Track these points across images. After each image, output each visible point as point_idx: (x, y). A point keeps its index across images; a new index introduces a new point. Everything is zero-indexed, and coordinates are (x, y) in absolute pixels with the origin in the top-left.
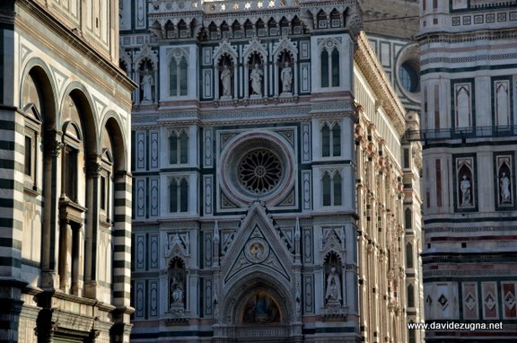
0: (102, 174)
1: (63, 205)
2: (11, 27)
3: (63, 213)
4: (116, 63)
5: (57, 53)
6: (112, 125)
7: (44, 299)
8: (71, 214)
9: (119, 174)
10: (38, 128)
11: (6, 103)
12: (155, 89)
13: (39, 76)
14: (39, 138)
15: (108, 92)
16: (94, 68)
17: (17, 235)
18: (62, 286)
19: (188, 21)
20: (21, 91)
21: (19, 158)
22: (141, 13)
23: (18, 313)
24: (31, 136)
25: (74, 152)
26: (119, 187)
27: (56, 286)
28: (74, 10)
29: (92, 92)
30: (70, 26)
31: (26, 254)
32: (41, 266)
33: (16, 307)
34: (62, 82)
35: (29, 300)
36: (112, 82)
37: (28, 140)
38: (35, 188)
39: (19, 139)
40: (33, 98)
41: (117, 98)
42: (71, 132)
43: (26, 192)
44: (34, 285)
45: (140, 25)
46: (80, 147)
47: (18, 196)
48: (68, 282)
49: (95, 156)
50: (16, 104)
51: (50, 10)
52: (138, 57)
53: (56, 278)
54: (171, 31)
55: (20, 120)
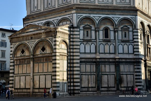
1: (147, 45)
2: (137, 15)
3: (147, 46)
5: (145, 19)
7: (145, 61)
8: (149, 46)
10: (142, 32)
11: (137, 28)
13: (142, 23)
14: (142, 34)
17: (140, 50)
18: (148, 59)
20: (139, 26)
21: (139, 37)
23: (141, 63)
24: (141, 34)
25: (148, 36)
27: (147, 59)
28: (147, 11)
30: (147, 14)
31: (141, 54)
32: (144, 55)
34: (146, 24)
35: (143, 61)
37: (140, 34)
38: (142, 42)
39: (139, 34)
40: (141, 27)
42: (148, 32)
43: (141, 43)
44: (143, 59)
46: (150, 35)
47: (139, 44)
48: (149, 58)
50: (138, 28)
51: (143, 12)
53: (147, 57)
55: (139, 31)
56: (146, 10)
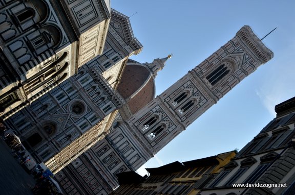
0: (54, 79)
1: (42, 76)
2: (71, 43)
3: (40, 77)
4: (78, 67)
5: (72, 55)
6: (66, 75)
7: (20, 85)
8: (42, 78)
9: (57, 82)
10: (55, 61)
11: (55, 52)
12: (79, 78)
13: (65, 54)
14: (53, 62)
15: (72, 69)
16: (75, 63)
17: (30, 71)
18: (25, 87)
19: (97, 75)
20: (60, 53)
21: (46, 61)
22: (91, 65)
23: (14, 82)
25: (55, 71)
26: (54, 84)
27: (25, 86)
28: (83, 52)
29: (70, 66)
30: (79, 54)
31: (27, 75)
32: (27, 80)
33: (14, 81)
34: (68, 59)
35: (18, 82)
36: (74, 69)
37: (51, 60)
38: (42, 68)
39: (50, 59)
40: (60, 56)
41: (72, 72)
42: (58, 67)
43: (40, 67)
44: (22, 81)
45: (89, 66)
46: (57, 71)
47: (38, 66)
48: (27, 88)
49: (57, 75)
51: (80, 48)
52: (82, 70)
53: (26, 85)
54: (92, 73)
55: (54, 56)
56: (83, 50)
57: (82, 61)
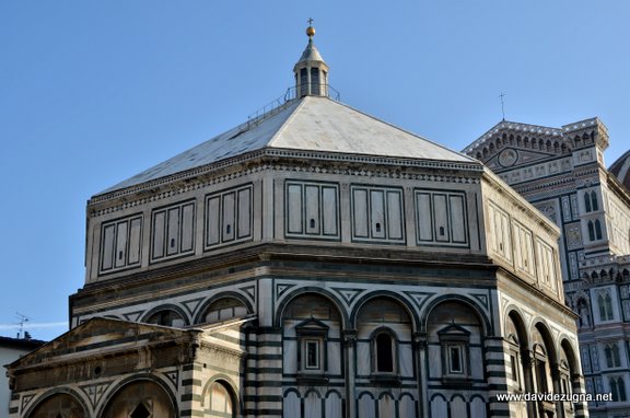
0: (563, 377)
2: (495, 288)
3: (541, 406)
4: (563, 303)
5: (524, 300)
6: (566, 344)
8: (546, 406)
9: (574, 376)
10: (518, 349)
11: (496, 335)
12: (590, 317)
13: (515, 316)
14: (519, 356)
15: (560, 322)
16: (549, 307)
19: (607, 270)
20: (505, 327)
21: (508, 370)
22: (574, 269)
24: (514, 355)
25: (543, 364)
26: (576, 386)
28: (532, 272)
29: (550, 323)
30: (531, 283)
34: (530, 318)
36: (562, 315)
37: (512, 358)
38: (520, 389)
39: (507, 358)
40: (512, 331)
41: (566, 326)
42: (539, 350)
43: (515, 391)
45: (574, 277)
46: (546, 360)
49: (557, 365)
50: (503, 335)
51: (518, 274)
52: (575, 297)
54: (596, 278)
55: (506, 345)
56: (526, 269)
57: (554, 287)
